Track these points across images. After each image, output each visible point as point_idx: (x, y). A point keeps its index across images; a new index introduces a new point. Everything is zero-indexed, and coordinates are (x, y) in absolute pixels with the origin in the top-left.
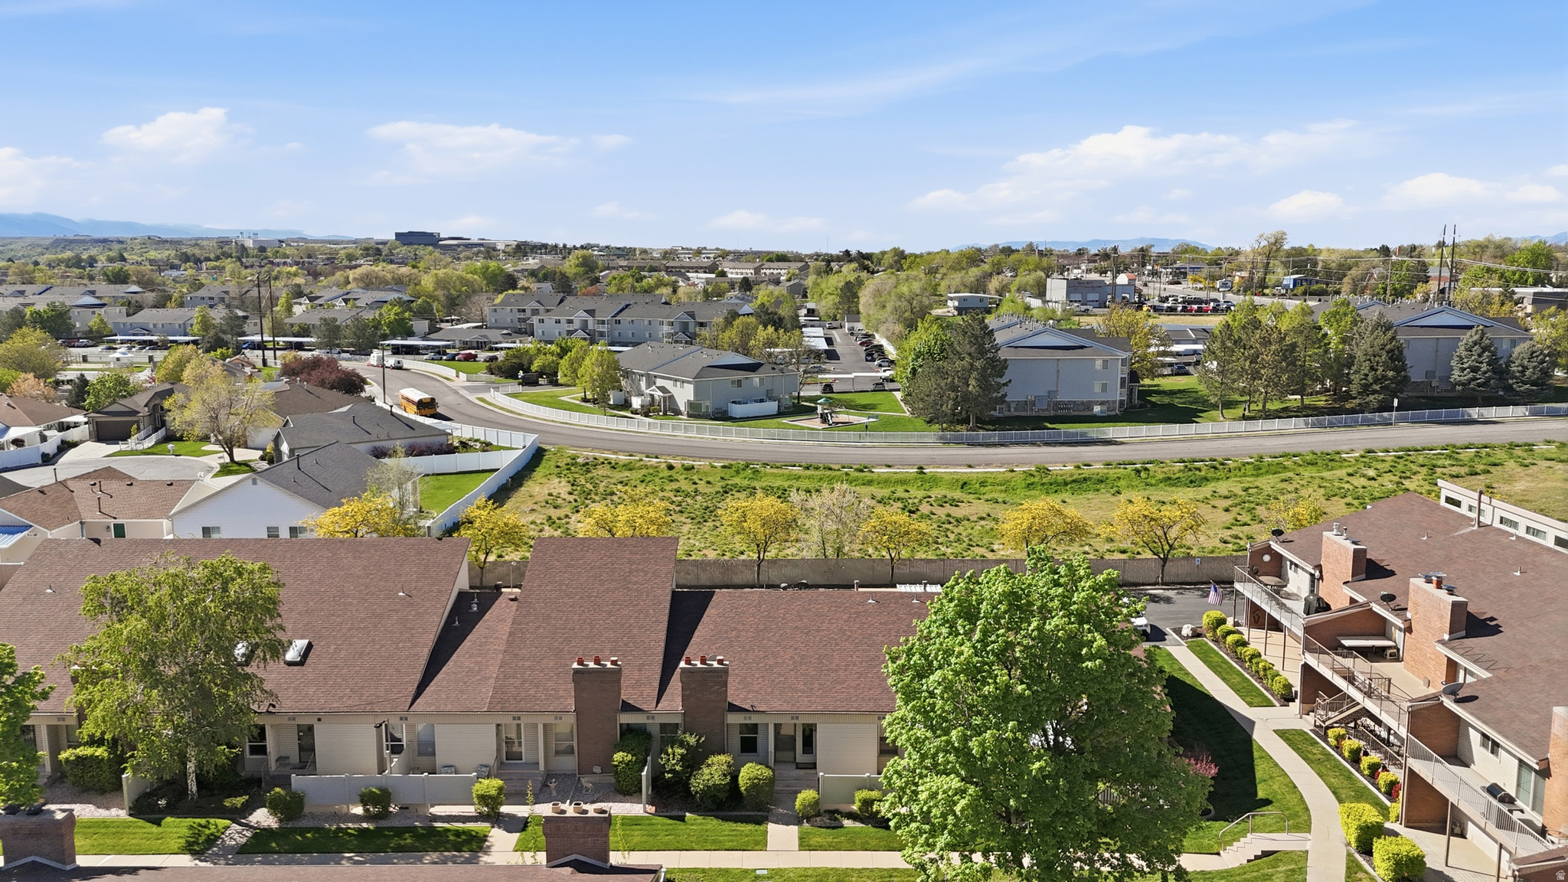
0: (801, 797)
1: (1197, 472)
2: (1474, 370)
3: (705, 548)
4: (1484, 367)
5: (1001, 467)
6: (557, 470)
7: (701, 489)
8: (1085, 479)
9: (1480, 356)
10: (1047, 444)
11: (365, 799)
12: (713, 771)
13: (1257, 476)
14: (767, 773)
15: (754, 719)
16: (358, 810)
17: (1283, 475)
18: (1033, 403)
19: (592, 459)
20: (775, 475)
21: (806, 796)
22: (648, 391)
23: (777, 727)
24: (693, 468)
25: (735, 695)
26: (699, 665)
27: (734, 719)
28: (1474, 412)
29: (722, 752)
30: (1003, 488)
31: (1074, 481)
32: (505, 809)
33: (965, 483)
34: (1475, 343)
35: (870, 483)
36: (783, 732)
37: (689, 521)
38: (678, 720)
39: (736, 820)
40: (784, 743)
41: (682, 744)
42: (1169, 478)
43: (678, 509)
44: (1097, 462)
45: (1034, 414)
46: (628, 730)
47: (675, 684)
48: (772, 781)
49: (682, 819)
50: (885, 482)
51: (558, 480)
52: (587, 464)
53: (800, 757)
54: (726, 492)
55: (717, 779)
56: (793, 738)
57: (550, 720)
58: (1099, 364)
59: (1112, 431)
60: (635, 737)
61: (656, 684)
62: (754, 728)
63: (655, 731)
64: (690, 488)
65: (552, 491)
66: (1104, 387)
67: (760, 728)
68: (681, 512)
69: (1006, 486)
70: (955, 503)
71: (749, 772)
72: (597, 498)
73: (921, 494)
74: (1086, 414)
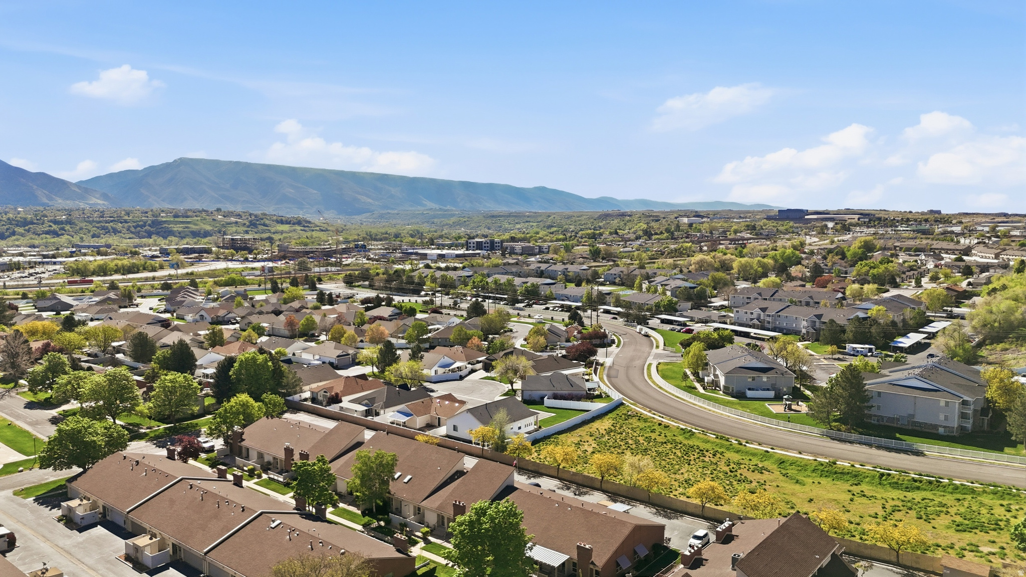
5: (814, 456)
6: (616, 416)
8: (848, 473)
11: (400, 525)
13: (949, 493)
17: (962, 496)
18: (898, 420)
22: (711, 375)
24: (671, 427)
33: (785, 462)
35: (737, 452)
44: (873, 464)
45: (899, 426)
50: (745, 453)
51: (610, 421)
52: (630, 415)
54: (666, 443)
57: (449, 516)
58: (942, 404)
64: (654, 437)
65: (601, 427)
66: (946, 418)
69: (803, 467)
73: (753, 462)
74: (935, 432)
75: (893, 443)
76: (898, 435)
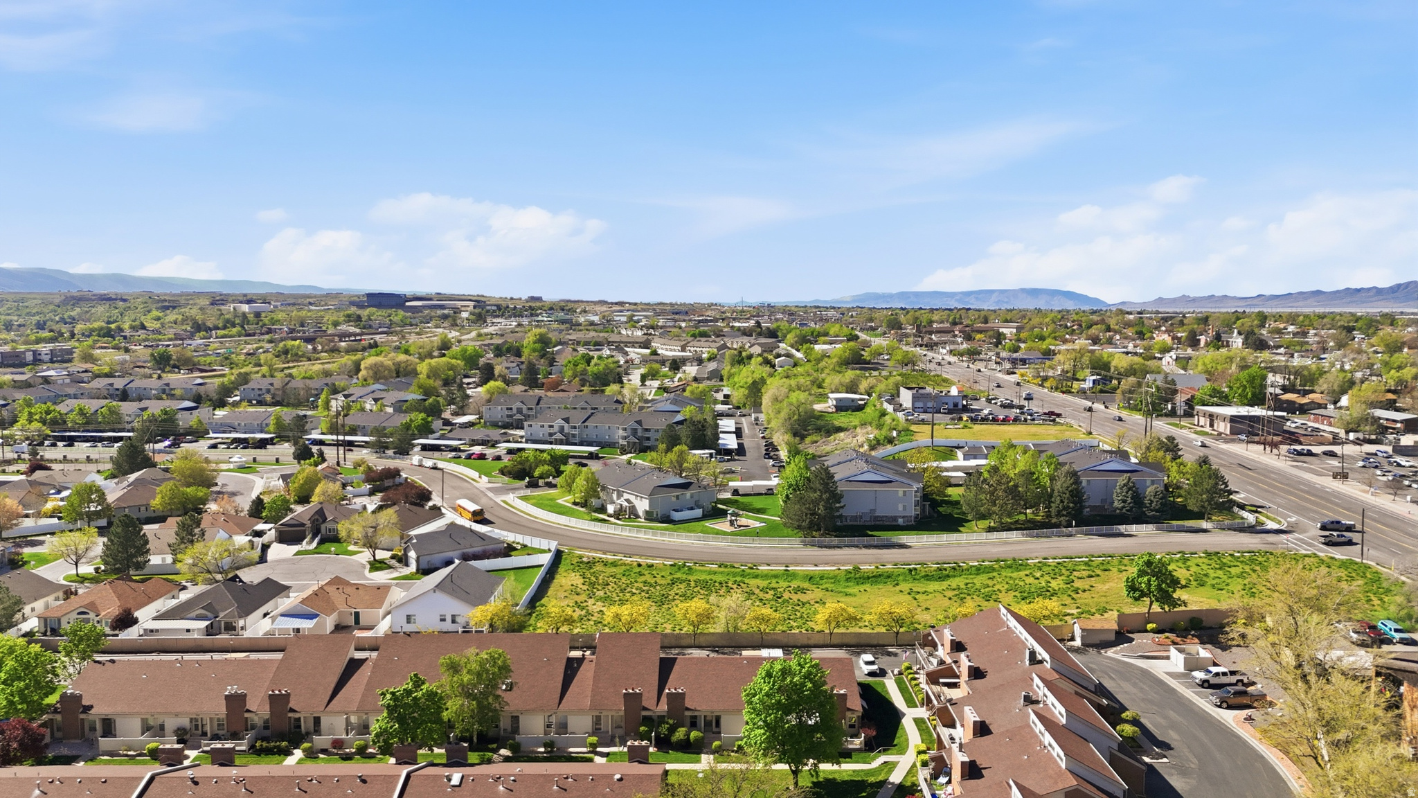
0: (714, 744)
1: (944, 572)
2: (1124, 501)
3: (665, 623)
4: (1129, 500)
5: (833, 566)
6: (572, 567)
7: (659, 582)
8: (880, 575)
9: (1127, 493)
10: (866, 547)
11: (545, 745)
12: (680, 733)
13: (977, 574)
14: (701, 735)
15: (696, 714)
16: (542, 750)
17: (991, 575)
18: (861, 517)
19: (591, 559)
20: (701, 571)
21: (716, 743)
22: (618, 502)
23: (705, 716)
24: (653, 566)
25: (688, 704)
26: (674, 691)
27: (687, 713)
28: (1122, 528)
29: (683, 727)
30: (833, 581)
31: (874, 577)
32: (598, 749)
33: (811, 578)
34: (1125, 485)
35: (756, 577)
36: (708, 718)
37: (653, 604)
38: (665, 714)
39: (689, 753)
40: (708, 724)
41: (667, 723)
42: (928, 575)
43: (647, 595)
44: (889, 563)
45: (862, 524)
46: (645, 718)
47: (664, 699)
48: (703, 738)
49: (668, 753)
50: (765, 576)
51: (574, 574)
52: (589, 562)
53: (715, 729)
54: (673, 584)
55: (682, 737)
56: (711, 721)
57: (614, 714)
58: (901, 494)
59: (905, 538)
60: (647, 721)
61: (656, 699)
62: (695, 717)
63: (655, 718)
64: (652, 581)
65: (573, 582)
66: (904, 507)
67: (698, 718)
68: (649, 598)
69: (834, 579)
70: (803, 591)
71: (694, 734)
72: (600, 588)
73: (785, 584)
74: (894, 523)
75: (874, 541)
76: (870, 533)
